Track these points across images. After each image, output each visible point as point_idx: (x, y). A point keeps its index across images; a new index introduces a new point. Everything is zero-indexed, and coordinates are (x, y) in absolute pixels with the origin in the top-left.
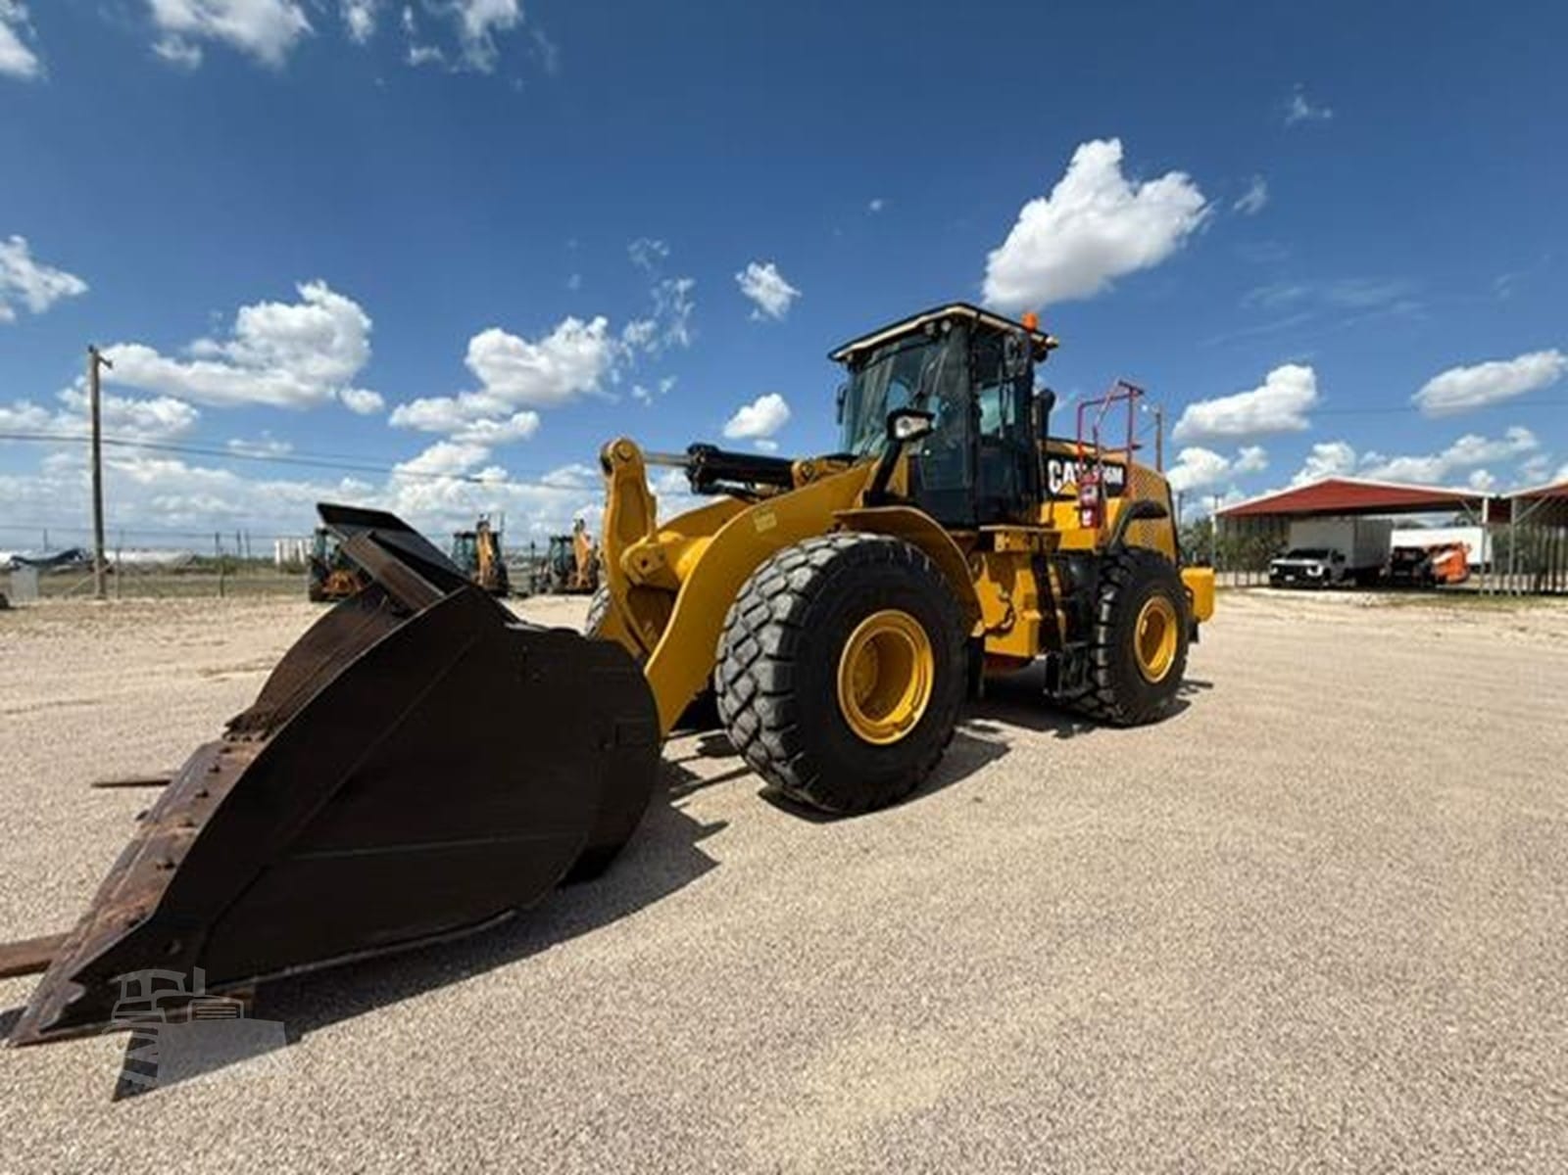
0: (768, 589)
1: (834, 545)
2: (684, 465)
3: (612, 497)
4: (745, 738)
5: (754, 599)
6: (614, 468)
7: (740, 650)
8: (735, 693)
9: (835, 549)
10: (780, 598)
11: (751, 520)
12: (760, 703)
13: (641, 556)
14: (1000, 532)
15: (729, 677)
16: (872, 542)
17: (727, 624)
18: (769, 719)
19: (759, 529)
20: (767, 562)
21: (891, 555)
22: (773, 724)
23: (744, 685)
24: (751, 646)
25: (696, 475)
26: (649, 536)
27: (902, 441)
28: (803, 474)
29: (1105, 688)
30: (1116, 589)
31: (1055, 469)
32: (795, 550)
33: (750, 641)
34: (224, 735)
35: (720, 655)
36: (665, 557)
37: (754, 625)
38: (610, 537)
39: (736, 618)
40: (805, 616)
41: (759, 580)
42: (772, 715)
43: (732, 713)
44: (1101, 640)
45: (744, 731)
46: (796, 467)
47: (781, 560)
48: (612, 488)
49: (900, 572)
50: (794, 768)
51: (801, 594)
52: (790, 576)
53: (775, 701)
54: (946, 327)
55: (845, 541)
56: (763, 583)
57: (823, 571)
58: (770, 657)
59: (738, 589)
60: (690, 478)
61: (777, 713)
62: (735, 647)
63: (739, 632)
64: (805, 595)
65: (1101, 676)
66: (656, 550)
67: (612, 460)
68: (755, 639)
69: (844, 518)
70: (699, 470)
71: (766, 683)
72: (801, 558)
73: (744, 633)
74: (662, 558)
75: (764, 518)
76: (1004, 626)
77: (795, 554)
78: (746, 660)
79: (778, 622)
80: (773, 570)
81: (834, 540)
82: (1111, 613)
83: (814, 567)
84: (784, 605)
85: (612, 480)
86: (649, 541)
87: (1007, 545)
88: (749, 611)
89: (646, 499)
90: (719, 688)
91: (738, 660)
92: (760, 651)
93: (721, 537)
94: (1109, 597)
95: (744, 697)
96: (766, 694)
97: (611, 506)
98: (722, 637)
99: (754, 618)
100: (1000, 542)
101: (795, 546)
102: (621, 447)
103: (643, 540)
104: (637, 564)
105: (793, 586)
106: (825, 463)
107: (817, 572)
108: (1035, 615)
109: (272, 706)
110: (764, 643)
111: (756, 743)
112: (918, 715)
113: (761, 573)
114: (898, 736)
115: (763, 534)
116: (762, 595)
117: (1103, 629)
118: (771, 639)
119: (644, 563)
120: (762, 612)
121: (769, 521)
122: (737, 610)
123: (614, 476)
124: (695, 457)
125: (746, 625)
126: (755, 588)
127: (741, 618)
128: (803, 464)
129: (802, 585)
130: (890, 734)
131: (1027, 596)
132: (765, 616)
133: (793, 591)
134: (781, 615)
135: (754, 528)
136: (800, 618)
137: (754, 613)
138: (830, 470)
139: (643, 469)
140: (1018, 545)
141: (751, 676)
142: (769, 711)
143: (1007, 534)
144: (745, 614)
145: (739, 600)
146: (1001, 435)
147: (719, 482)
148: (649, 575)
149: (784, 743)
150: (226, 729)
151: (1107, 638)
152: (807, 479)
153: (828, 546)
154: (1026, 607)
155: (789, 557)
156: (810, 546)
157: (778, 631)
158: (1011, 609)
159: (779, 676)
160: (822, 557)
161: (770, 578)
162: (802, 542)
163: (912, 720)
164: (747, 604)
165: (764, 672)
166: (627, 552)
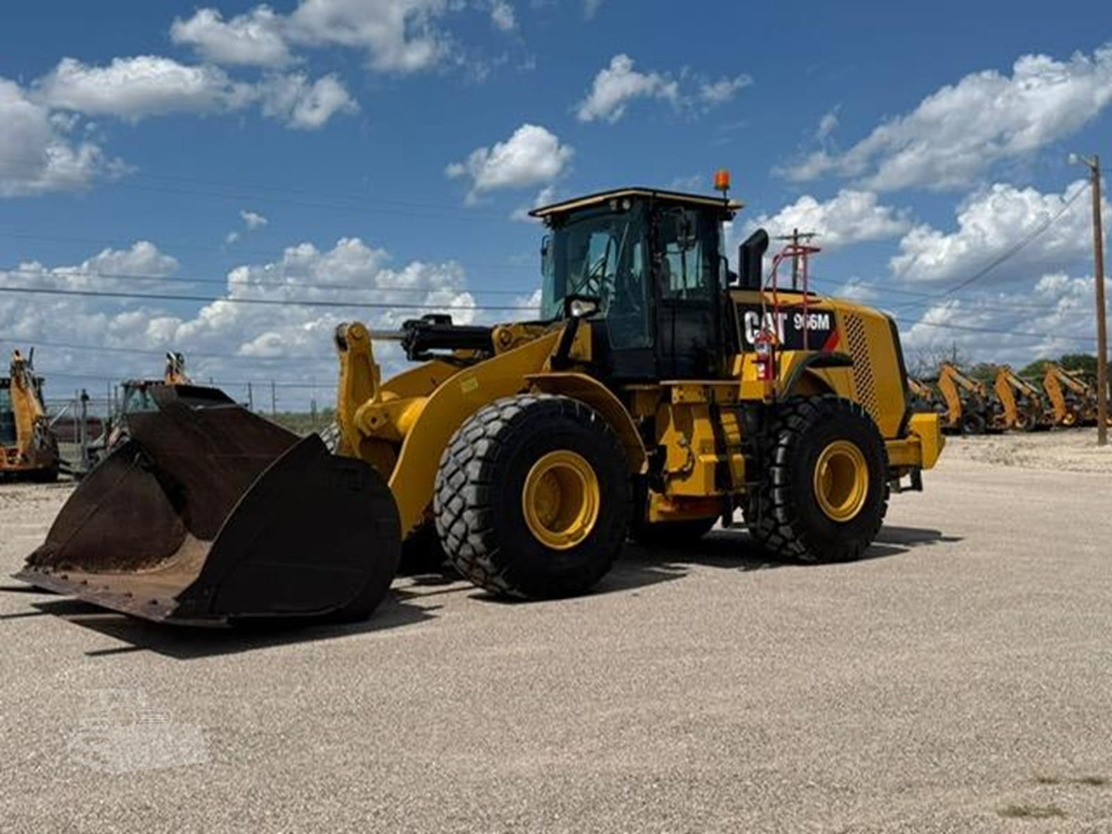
0: (471, 436)
1: (519, 404)
2: (401, 338)
3: (346, 368)
4: (457, 542)
5: (461, 444)
6: (349, 346)
7: (452, 480)
8: (450, 511)
9: (520, 407)
10: (480, 442)
11: (458, 383)
12: (468, 514)
13: (372, 414)
14: (675, 386)
15: (444, 501)
16: (548, 401)
17: (442, 462)
18: (473, 524)
19: (465, 390)
20: (470, 418)
21: (563, 410)
22: (476, 527)
23: (456, 504)
24: (460, 476)
25: (411, 347)
26: (375, 398)
27: (577, 319)
28: (502, 340)
29: (784, 524)
30: (790, 433)
31: (752, 320)
32: (491, 408)
33: (460, 473)
34: (26, 567)
35: (437, 485)
36: (390, 414)
37: (462, 461)
38: (346, 399)
39: (449, 458)
40: (497, 455)
41: (465, 430)
42: (475, 521)
43: (447, 525)
44: (777, 481)
45: (456, 537)
46: (495, 333)
47: (482, 416)
48: (346, 361)
49: (570, 423)
50: (492, 560)
51: (494, 438)
52: (486, 427)
53: (477, 511)
54: (626, 205)
55: (527, 401)
56: (468, 432)
57: (510, 423)
58: (473, 483)
59: (450, 437)
60: (406, 348)
61: (479, 520)
62: (449, 478)
63: (451, 467)
64: (497, 439)
65: (779, 513)
66: (383, 409)
67: (347, 340)
68: (464, 472)
69: (532, 381)
70: (414, 343)
71: (471, 500)
72: (495, 414)
73: (454, 467)
74: (387, 416)
75: (470, 381)
76: (685, 469)
77: (491, 411)
78: (457, 487)
79: (479, 458)
80: (475, 424)
81: (520, 400)
82: (785, 456)
83: (504, 421)
84: (483, 446)
85: (346, 354)
86: (376, 402)
87: (681, 397)
88: (458, 452)
89: (372, 368)
90: (437, 509)
91: (452, 487)
92: (467, 478)
93: (434, 398)
94: (784, 441)
95: (456, 512)
96: (471, 507)
97: (346, 375)
98: (439, 472)
99: (462, 457)
100: (676, 394)
101: (491, 404)
102: (354, 330)
103: (371, 401)
104: (369, 422)
105: (489, 433)
106: (521, 328)
107: (506, 424)
108: (713, 458)
109: (56, 544)
110: (469, 473)
111: (465, 546)
112: (587, 531)
113: (467, 425)
114: (571, 544)
115: (467, 394)
116: (468, 441)
117: (777, 470)
118: (474, 470)
119: (374, 420)
120: (468, 452)
121: (473, 384)
122: (450, 452)
123: (349, 351)
124: (409, 332)
125: (456, 462)
126: (462, 436)
127: (452, 458)
128: (501, 332)
129: (495, 432)
130: (565, 543)
131: (703, 442)
132: (470, 455)
133: (488, 437)
134: (481, 453)
135: (460, 389)
136: (494, 454)
137: (461, 454)
138: (526, 336)
139: (370, 345)
140: (693, 397)
141: (461, 497)
142: (473, 518)
143: (680, 388)
144: (455, 455)
145: (451, 446)
146: (684, 297)
147: (431, 351)
148: (378, 429)
149: (484, 541)
150: (25, 563)
151: (781, 478)
152: (505, 344)
153: (515, 405)
154: (703, 452)
155: (487, 413)
156: (501, 405)
157: (479, 464)
158: (690, 454)
159: (480, 495)
160: (509, 413)
161: (473, 428)
162: (497, 401)
163: (583, 534)
164: (455, 449)
165: (470, 493)
166: (360, 412)
